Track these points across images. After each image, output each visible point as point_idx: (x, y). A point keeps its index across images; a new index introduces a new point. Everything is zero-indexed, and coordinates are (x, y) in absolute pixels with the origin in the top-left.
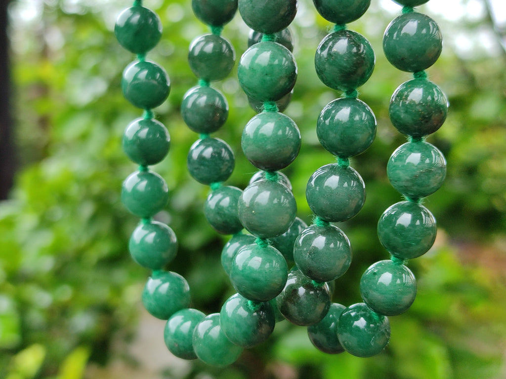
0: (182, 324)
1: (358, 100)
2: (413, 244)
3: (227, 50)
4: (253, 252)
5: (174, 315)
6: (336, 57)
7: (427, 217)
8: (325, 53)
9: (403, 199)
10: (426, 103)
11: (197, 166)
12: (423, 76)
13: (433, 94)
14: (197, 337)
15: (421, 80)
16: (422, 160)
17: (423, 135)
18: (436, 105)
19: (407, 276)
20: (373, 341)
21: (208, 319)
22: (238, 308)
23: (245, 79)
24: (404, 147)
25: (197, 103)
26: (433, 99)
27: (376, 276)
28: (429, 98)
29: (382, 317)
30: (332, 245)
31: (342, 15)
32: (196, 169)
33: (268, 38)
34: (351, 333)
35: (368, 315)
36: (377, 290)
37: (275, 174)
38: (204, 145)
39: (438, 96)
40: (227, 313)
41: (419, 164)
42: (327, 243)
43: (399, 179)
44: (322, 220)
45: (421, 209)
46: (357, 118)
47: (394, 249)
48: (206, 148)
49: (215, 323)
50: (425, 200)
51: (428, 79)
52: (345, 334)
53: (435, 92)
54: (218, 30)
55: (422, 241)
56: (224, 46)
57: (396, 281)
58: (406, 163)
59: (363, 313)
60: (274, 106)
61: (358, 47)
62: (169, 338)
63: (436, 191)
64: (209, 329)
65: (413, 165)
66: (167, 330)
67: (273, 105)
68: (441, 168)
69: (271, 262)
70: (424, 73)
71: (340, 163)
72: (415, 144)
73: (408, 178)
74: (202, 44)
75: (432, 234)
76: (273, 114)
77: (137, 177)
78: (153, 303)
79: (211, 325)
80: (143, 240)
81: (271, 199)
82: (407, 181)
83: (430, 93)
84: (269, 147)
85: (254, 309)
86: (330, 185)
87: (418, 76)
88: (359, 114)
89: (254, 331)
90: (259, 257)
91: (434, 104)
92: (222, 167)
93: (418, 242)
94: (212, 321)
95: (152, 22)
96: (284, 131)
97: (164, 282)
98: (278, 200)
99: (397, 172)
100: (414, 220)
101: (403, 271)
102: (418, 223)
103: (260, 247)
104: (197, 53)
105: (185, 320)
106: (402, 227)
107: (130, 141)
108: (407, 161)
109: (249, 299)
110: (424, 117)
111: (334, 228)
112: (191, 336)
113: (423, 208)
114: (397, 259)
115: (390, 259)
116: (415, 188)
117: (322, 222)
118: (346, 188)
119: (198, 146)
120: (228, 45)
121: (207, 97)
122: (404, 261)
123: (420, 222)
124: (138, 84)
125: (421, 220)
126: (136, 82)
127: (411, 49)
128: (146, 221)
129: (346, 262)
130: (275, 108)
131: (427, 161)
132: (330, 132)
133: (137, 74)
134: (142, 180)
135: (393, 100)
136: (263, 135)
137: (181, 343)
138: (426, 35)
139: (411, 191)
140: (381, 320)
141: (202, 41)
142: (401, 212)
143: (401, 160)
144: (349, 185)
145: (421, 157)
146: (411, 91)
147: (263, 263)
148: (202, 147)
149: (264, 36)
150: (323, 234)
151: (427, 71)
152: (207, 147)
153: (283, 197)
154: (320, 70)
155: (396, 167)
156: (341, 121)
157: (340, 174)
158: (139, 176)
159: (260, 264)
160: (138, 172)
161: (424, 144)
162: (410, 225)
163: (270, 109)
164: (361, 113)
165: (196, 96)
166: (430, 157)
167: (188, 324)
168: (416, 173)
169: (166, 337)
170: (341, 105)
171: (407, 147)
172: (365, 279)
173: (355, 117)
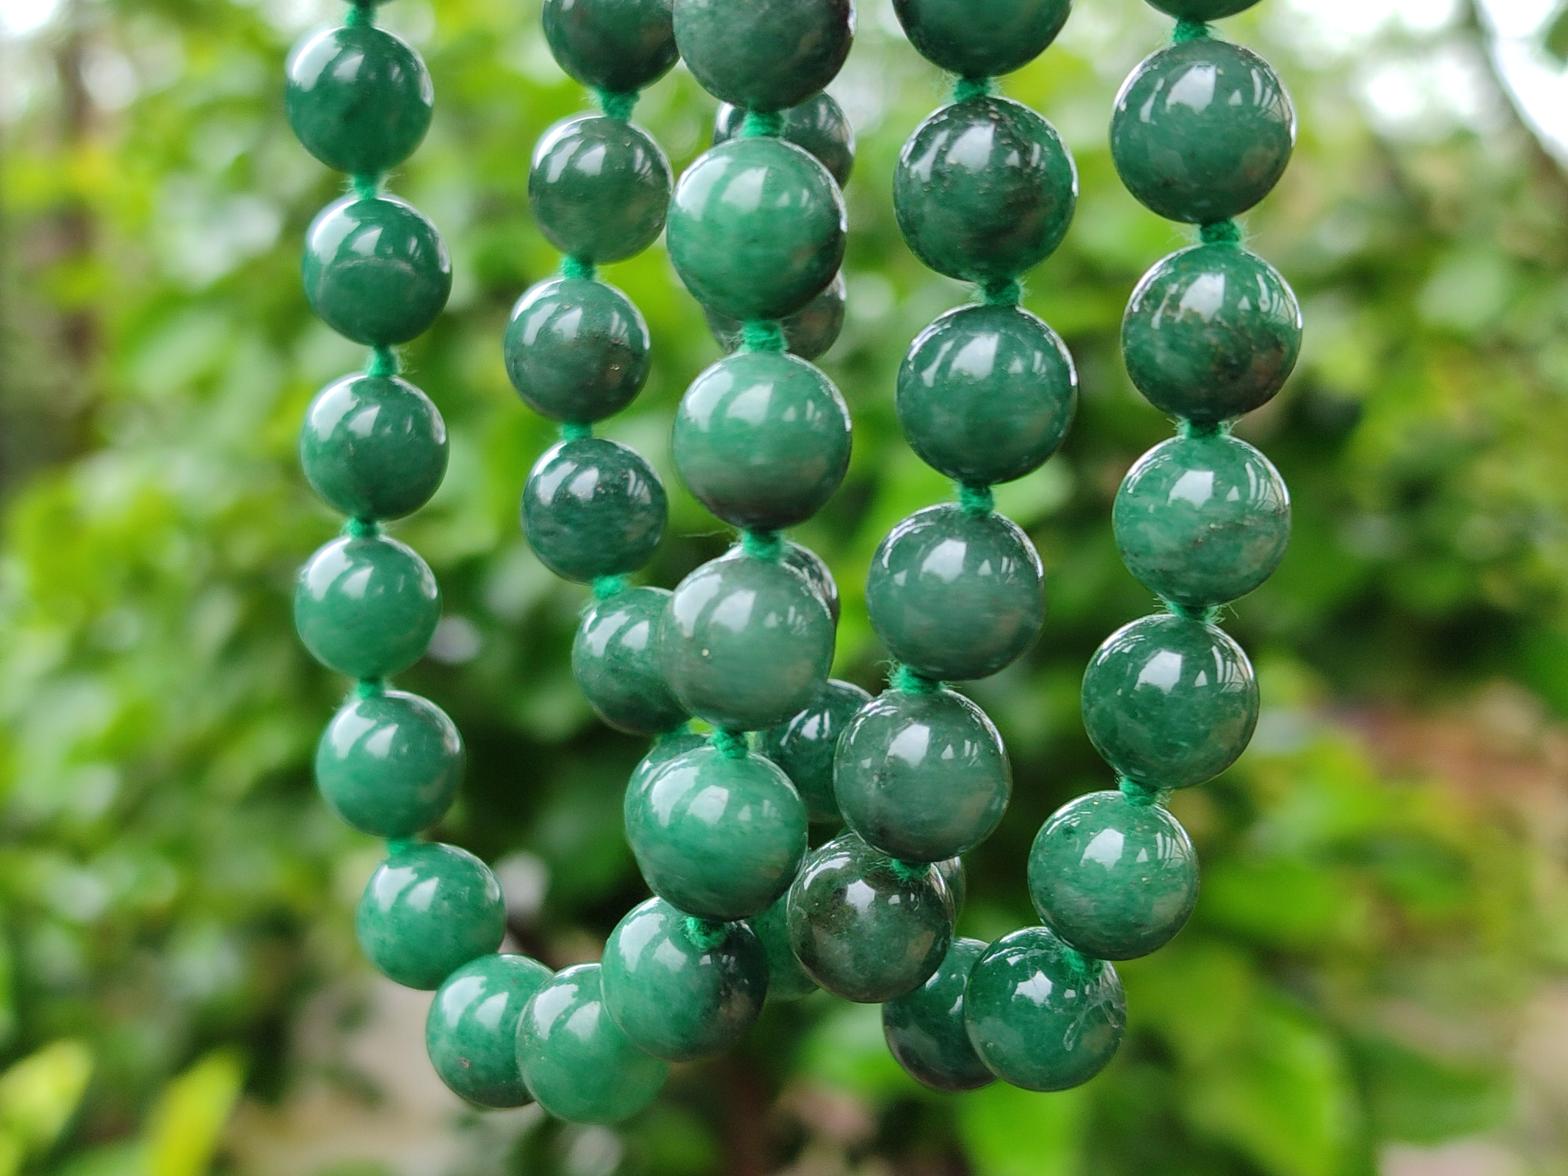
0: (481, 999)
1: (1022, 311)
2: (1184, 744)
3: (648, 164)
4: (702, 772)
5: (456, 974)
6: (954, 183)
7: (1229, 663)
8: (923, 167)
9: (1162, 610)
10: (1234, 320)
11: (548, 524)
12: (1228, 236)
13: (1254, 294)
14: (531, 1035)
15: (1220, 249)
16: (1218, 494)
17: (1223, 417)
18: (1264, 325)
19: (1168, 839)
20: (1069, 1039)
21: (561, 982)
22: (656, 941)
23: (691, 250)
24: (1163, 451)
25: (555, 328)
26: (1256, 308)
27: (1076, 840)
28: (1245, 304)
29: (1096, 966)
30: (948, 752)
31: (980, 51)
32: (548, 533)
33: (763, 124)
34: (1005, 1015)
35: (1054, 959)
36: (1075, 879)
37: (773, 540)
38: (573, 461)
39: (1271, 299)
40: (623, 959)
41: (1208, 503)
42: (935, 746)
43: (1146, 550)
44: (915, 675)
45: (1210, 639)
46: (1017, 366)
47: (1129, 759)
48: (577, 472)
49: (586, 993)
50: (1225, 612)
51: (1243, 246)
52: (988, 1021)
53: (1263, 286)
54: (620, 104)
55: (1213, 736)
56: (640, 154)
57: (1136, 854)
58: (1169, 502)
59: (1038, 953)
60: (774, 337)
61: (1025, 152)
62: (444, 1044)
63: (1257, 586)
64: (569, 1012)
65: (1190, 506)
66: (435, 1017)
67: (770, 329)
68: (1276, 515)
69: (756, 801)
70: (1233, 227)
71: (965, 503)
72: (1196, 443)
73: (1173, 545)
74: (574, 146)
75: (1244, 714)
76: (770, 359)
77: (343, 556)
78: (392, 939)
79: (572, 1001)
80: (358, 746)
81: (758, 614)
82: (1171, 555)
83: (1245, 290)
84: (759, 459)
85: (706, 944)
86: (938, 571)
87: (1213, 236)
88: (1022, 355)
89: (708, 1012)
90: (719, 785)
91: (1258, 322)
92: (628, 528)
93: (1198, 740)
94: (574, 988)
95: (399, 74)
96: (802, 413)
97: (423, 875)
98: (781, 619)
99: (1141, 526)
100: (1189, 671)
101: (1156, 825)
102: (1202, 679)
103: (723, 756)
104: (554, 174)
105: (491, 989)
106: (1153, 694)
107: (326, 445)
108: (1174, 494)
109: (690, 912)
110: (1224, 364)
111: (952, 699)
112: (512, 1037)
113: (1216, 637)
114: (1138, 787)
115: (1116, 788)
116: (1194, 576)
117: (915, 681)
118: (985, 578)
119: (553, 465)
120: (650, 151)
121: (585, 314)
122: (1159, 795)
123: (1208, 678)
124: (351, 269)
125: (1212, 672)
126: (348, 264)
127: (1193, 155)
128: (369, 689)
129: (991, 802)
130: (777, 340)
131: (1234, 494)
132: (935, 409)
133: (351, 237)
134: (357, 566)
135: (1136, 309)
136: (741, 423)
137: (481, 1057)
138: (1239, 110)
139: (1183, 587)
140: (1093, 972)
141: (572, 138)
142: (1150, 649)
143: (1153, 492)
144: (996, 568)
145: (1214, 484)
146: (1188, 284)
147: (733, 805)
148: (567, 468)
149: (749, 119)
150: (920, 717)
151: (1240, 222)
152: (584, 465)
153: (792, 610)
154: (907, 220)
155: (1138, 513)
156: (970, 376)
157: (967, 535)
158: (350, 551)
159: (723, 806)
160: (345, 541)
161: (1225, 444)
162: (1177, 687)
163: (762, 345)
164: (1028, 352)
165: (550, 308)
166: (1243, 483)
167: (499, 1002)
168: (1195, 532)
169: (432, 1039)
170: (970, 327)
171: (1175, 451)
172: (1042, 849)
173: (1009, 365)
